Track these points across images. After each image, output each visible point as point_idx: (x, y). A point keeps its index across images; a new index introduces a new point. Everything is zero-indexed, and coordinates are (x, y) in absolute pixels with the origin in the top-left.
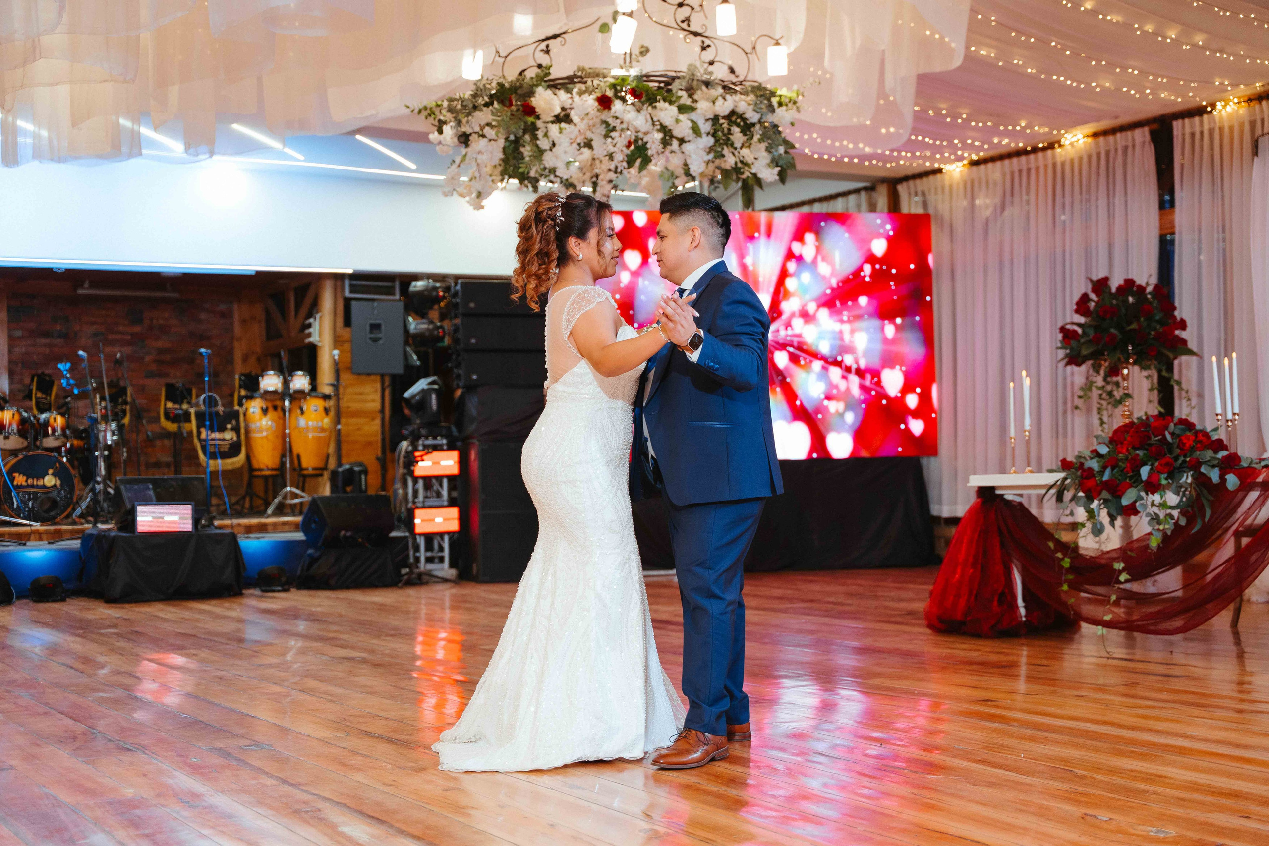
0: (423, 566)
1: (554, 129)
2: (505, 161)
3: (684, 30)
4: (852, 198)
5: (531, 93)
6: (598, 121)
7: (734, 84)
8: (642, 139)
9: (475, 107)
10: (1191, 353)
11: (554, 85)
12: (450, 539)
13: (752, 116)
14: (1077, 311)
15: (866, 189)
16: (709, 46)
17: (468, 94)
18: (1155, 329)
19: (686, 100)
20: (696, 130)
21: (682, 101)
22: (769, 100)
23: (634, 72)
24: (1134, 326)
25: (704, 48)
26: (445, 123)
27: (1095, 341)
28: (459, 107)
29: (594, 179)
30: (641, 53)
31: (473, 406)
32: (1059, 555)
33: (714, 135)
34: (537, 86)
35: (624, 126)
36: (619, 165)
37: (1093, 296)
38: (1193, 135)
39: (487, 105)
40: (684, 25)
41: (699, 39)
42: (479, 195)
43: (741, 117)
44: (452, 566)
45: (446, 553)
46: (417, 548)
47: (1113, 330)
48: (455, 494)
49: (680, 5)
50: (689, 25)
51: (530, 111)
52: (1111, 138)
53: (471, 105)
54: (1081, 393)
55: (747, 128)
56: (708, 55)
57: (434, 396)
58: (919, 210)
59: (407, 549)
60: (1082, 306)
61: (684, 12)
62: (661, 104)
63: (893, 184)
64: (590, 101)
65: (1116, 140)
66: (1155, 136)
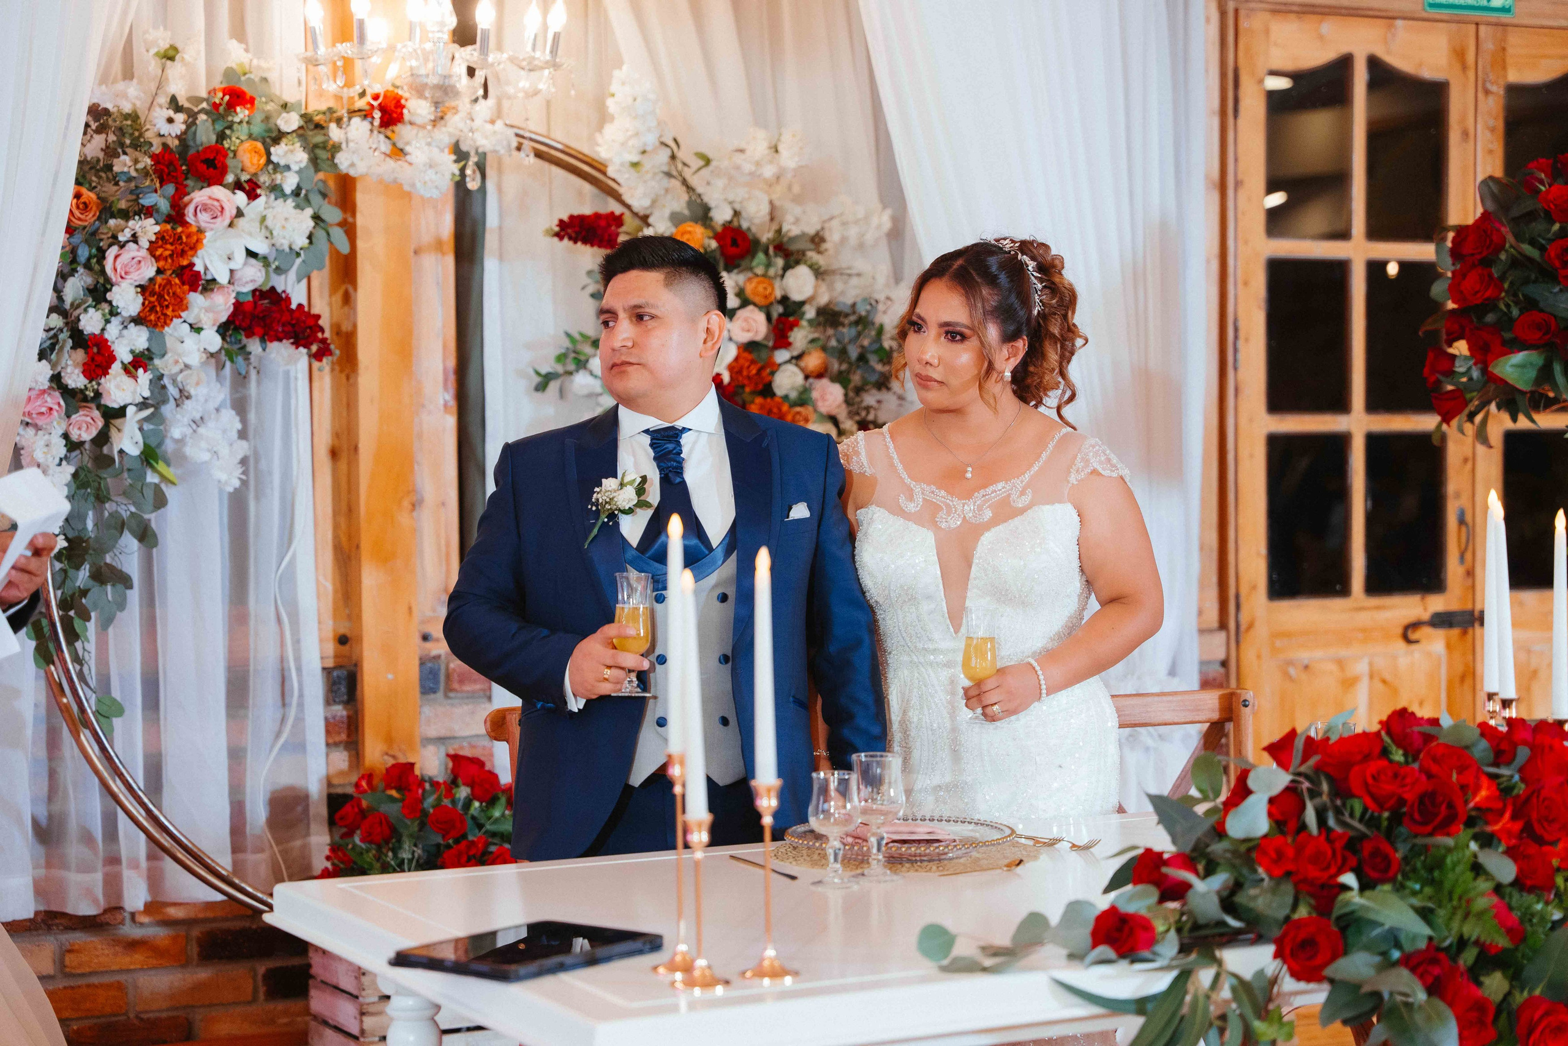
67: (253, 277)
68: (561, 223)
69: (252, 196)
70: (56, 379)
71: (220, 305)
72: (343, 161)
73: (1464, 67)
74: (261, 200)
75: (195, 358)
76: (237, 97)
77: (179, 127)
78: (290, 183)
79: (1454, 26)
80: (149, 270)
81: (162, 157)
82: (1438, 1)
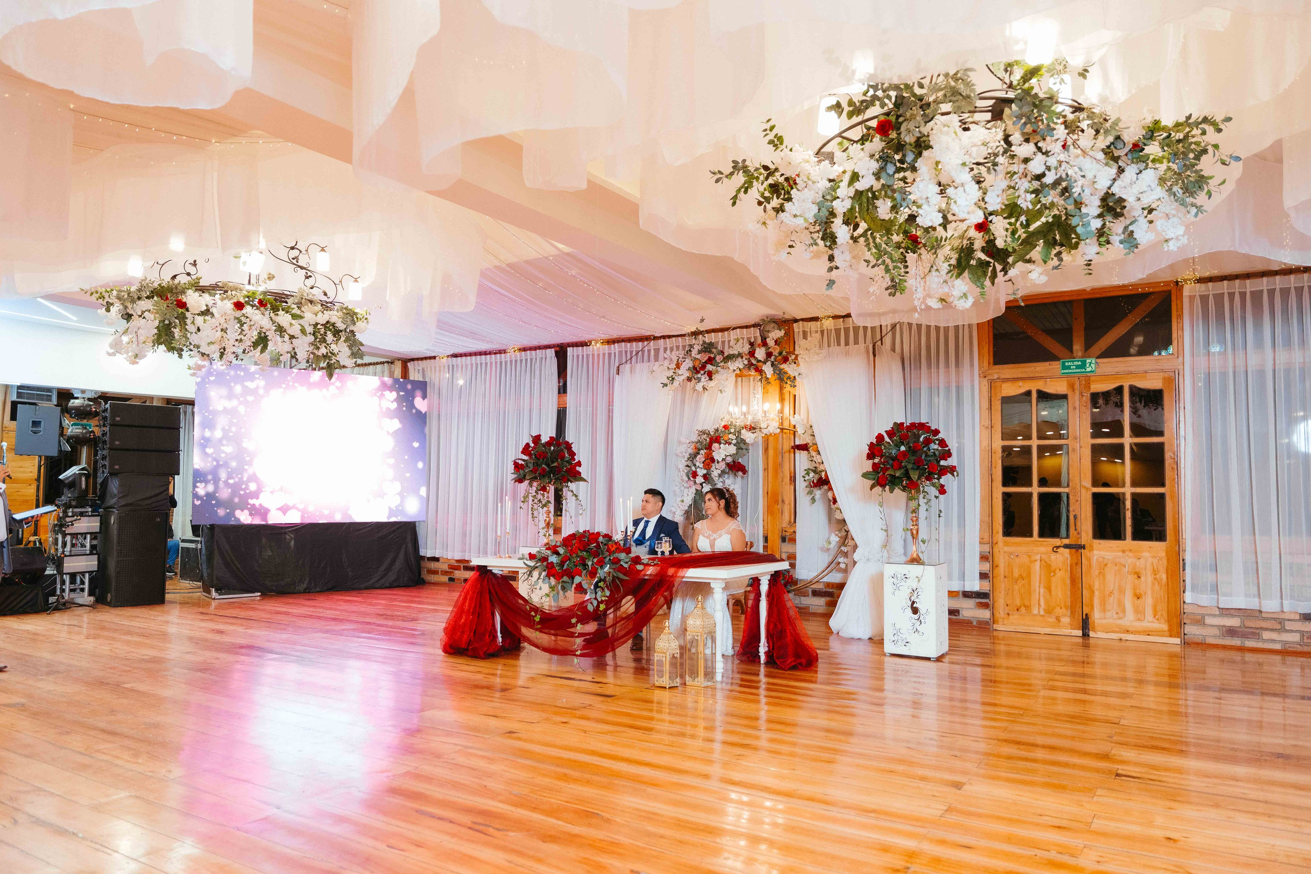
0: (66, 595)
1: (199, 320)
2: (159, 335)
3: (294, 264)
4: (379, 367)
5: (183, 292)
6: (232, 317)
7: (327, 303)
8: (265, 333)
9: (139, 298)
10: (584, 480)
11: (202, 290)
12: (90, 575)
13: (341, 326)
14: (522, 452)
15: (388, 362)
16: (310, 276)
17: (133, 289)
18: (566, 466)
19: (296, 311)
20: (303, 331)
21: (293, 311)
22: (353, 317)
23: (261, 289)
24: (555, 464)
25: (307, 277)
26: (112, 304)
27: (534, 471)
28: (126, 296)
29: (222, 350)
30: (269, 278)
31: (114, 486)
32: (533, 613)
33: (314, 334)
34: (188, 289)
35: (252, 323)
36: (247, 348)
37: (532, 445)
38: (578, 356)
39: (148, 298)
40: (294, 261)
41: (304, 271)
42: (136, 356)
43: (333, 325)
44: (90, 595)
45: (86, 586)
46: (63, 582)
47: (543, 466)
48: (95, 542)
49: (292, 248)
50: (297, 262)
51: (182, 305)
52: (533, 352)
53: (136, 297)
54: (522, 499)
55: (337, 333)
56: (310, 282)
57: (83, 479)
58: (421, 379)
59: (55, 583)
60: (526, 450)
61: (295, 253)
62: (281, 313)
63: (405, 362)
64: (229, 305)
65: (536, 354)
66: (557, 354)
67: (729, 460)
69: (725, 445)
71: (722, 466)
73: (1074, 389)
74: (727, 445)
75: (717, 475)
76: (725, 427)
77: (714, 433)
78: (734, 442)
79: (1069, 379)
80: (704, 460)
81: (711, 439)
82: (1065, 371)
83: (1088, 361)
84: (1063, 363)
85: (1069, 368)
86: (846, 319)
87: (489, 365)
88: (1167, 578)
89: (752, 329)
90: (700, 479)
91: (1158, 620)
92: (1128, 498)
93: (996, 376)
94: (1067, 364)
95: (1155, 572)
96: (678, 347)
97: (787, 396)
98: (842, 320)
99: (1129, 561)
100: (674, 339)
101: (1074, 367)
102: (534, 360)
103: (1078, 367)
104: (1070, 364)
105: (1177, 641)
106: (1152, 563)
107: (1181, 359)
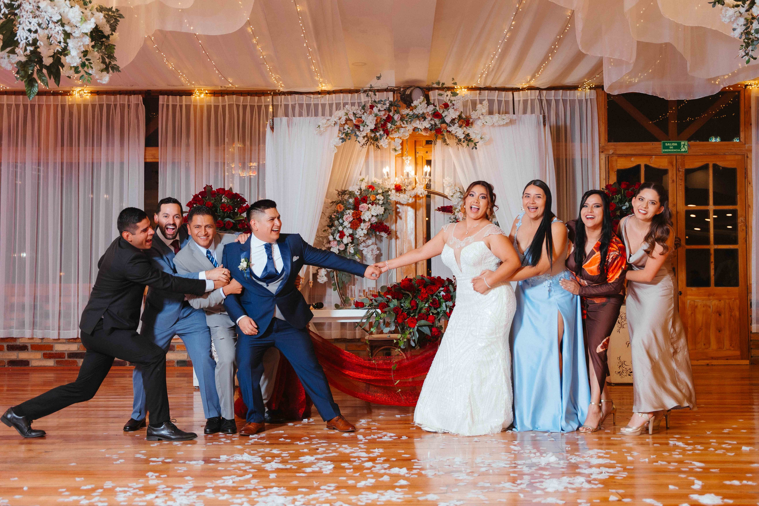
38: (174, 106)
52: (112, 97)
65: (115, 100)
66: (145, 102)
67: (374, 220)
68: (438, 208)
69: (372, 205)
70: (335, 239)
71: (368, 224)
72: (390, 198)
73: (673, 166)
74: (375, 205)
75: (362, 235)
76: (371, 187)
77: (359, 193)
78: (381, 202)
79: (669, 157)
80: (351, 219)
81: (356, 199)
82: (666, 150)
83: (682, 143)
84: (664, 144)
85: (668, 147)
86: (482, 91)
87: (44, 109)
88: (740, 315)
89: (385, 93)
90: (346, 240)
91: (733, 347)
92: (712, 252)
93: (611, 152)
94: (666, 144)
95: (731, 310)
96: (301, 105)
97: (419, 161)
98: (478, 92)
99: (714, 303)
100: (297, 96)
101: (672, 147)
102: (112, 106)
103: (675, 147)
104: (669, 144)
105: (747, 362)
106: (729, 304)
107: (747, 145)
